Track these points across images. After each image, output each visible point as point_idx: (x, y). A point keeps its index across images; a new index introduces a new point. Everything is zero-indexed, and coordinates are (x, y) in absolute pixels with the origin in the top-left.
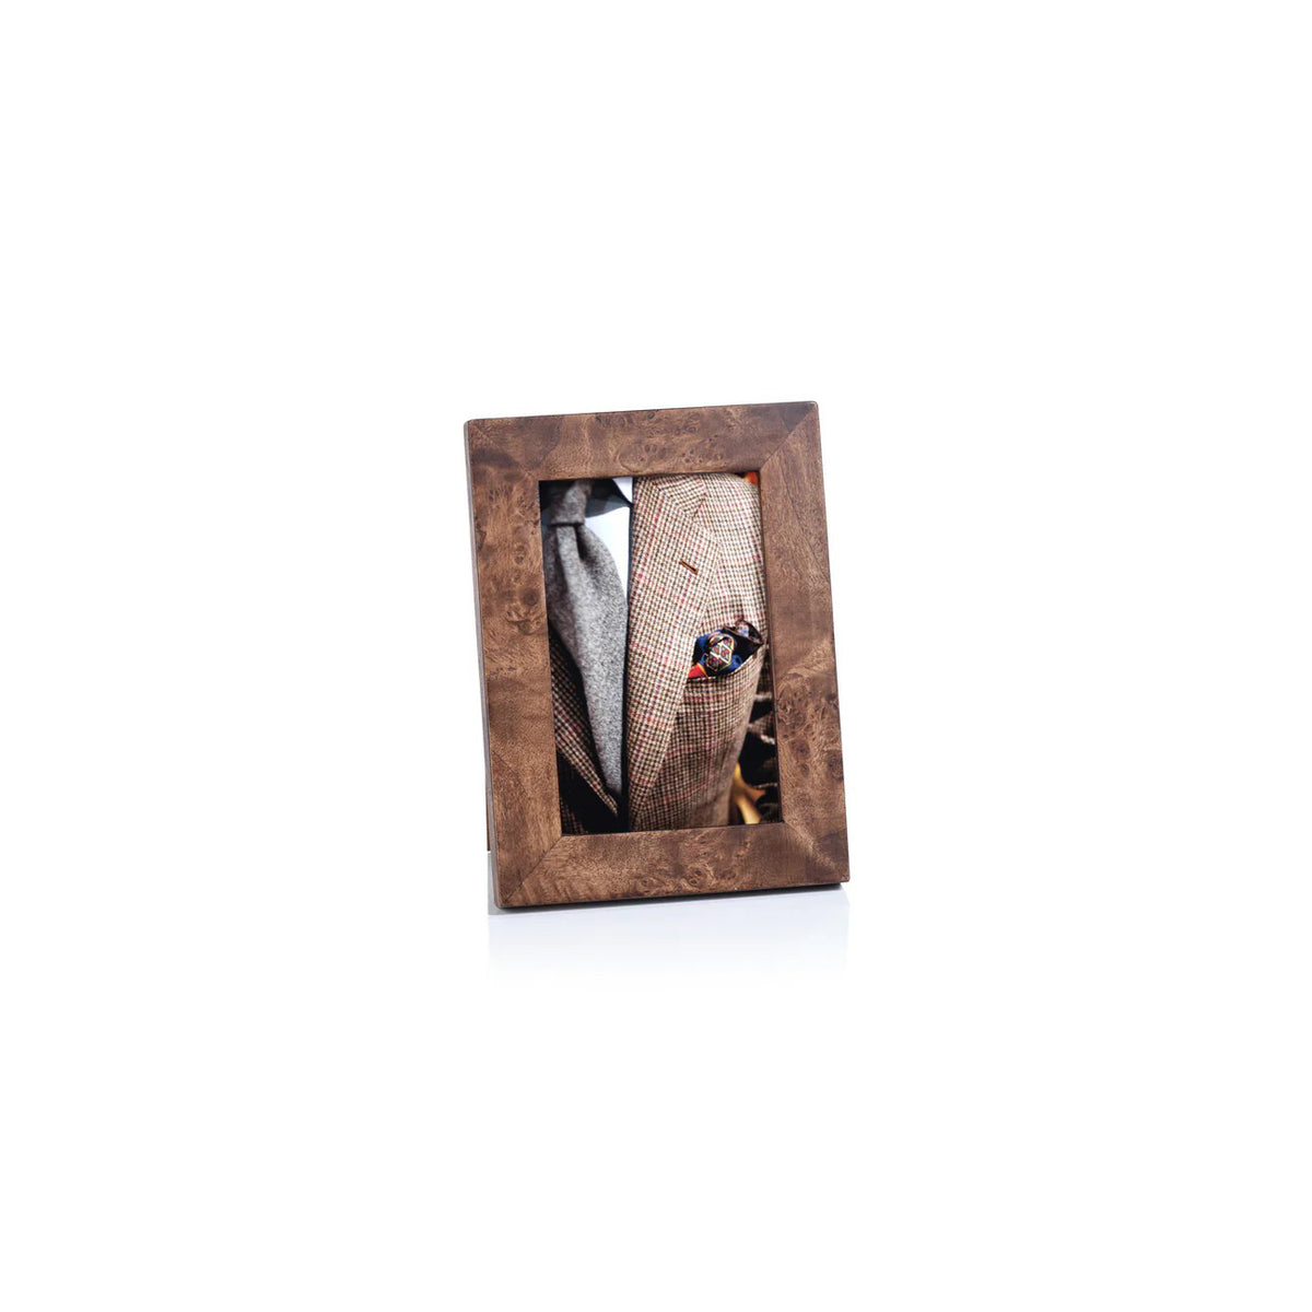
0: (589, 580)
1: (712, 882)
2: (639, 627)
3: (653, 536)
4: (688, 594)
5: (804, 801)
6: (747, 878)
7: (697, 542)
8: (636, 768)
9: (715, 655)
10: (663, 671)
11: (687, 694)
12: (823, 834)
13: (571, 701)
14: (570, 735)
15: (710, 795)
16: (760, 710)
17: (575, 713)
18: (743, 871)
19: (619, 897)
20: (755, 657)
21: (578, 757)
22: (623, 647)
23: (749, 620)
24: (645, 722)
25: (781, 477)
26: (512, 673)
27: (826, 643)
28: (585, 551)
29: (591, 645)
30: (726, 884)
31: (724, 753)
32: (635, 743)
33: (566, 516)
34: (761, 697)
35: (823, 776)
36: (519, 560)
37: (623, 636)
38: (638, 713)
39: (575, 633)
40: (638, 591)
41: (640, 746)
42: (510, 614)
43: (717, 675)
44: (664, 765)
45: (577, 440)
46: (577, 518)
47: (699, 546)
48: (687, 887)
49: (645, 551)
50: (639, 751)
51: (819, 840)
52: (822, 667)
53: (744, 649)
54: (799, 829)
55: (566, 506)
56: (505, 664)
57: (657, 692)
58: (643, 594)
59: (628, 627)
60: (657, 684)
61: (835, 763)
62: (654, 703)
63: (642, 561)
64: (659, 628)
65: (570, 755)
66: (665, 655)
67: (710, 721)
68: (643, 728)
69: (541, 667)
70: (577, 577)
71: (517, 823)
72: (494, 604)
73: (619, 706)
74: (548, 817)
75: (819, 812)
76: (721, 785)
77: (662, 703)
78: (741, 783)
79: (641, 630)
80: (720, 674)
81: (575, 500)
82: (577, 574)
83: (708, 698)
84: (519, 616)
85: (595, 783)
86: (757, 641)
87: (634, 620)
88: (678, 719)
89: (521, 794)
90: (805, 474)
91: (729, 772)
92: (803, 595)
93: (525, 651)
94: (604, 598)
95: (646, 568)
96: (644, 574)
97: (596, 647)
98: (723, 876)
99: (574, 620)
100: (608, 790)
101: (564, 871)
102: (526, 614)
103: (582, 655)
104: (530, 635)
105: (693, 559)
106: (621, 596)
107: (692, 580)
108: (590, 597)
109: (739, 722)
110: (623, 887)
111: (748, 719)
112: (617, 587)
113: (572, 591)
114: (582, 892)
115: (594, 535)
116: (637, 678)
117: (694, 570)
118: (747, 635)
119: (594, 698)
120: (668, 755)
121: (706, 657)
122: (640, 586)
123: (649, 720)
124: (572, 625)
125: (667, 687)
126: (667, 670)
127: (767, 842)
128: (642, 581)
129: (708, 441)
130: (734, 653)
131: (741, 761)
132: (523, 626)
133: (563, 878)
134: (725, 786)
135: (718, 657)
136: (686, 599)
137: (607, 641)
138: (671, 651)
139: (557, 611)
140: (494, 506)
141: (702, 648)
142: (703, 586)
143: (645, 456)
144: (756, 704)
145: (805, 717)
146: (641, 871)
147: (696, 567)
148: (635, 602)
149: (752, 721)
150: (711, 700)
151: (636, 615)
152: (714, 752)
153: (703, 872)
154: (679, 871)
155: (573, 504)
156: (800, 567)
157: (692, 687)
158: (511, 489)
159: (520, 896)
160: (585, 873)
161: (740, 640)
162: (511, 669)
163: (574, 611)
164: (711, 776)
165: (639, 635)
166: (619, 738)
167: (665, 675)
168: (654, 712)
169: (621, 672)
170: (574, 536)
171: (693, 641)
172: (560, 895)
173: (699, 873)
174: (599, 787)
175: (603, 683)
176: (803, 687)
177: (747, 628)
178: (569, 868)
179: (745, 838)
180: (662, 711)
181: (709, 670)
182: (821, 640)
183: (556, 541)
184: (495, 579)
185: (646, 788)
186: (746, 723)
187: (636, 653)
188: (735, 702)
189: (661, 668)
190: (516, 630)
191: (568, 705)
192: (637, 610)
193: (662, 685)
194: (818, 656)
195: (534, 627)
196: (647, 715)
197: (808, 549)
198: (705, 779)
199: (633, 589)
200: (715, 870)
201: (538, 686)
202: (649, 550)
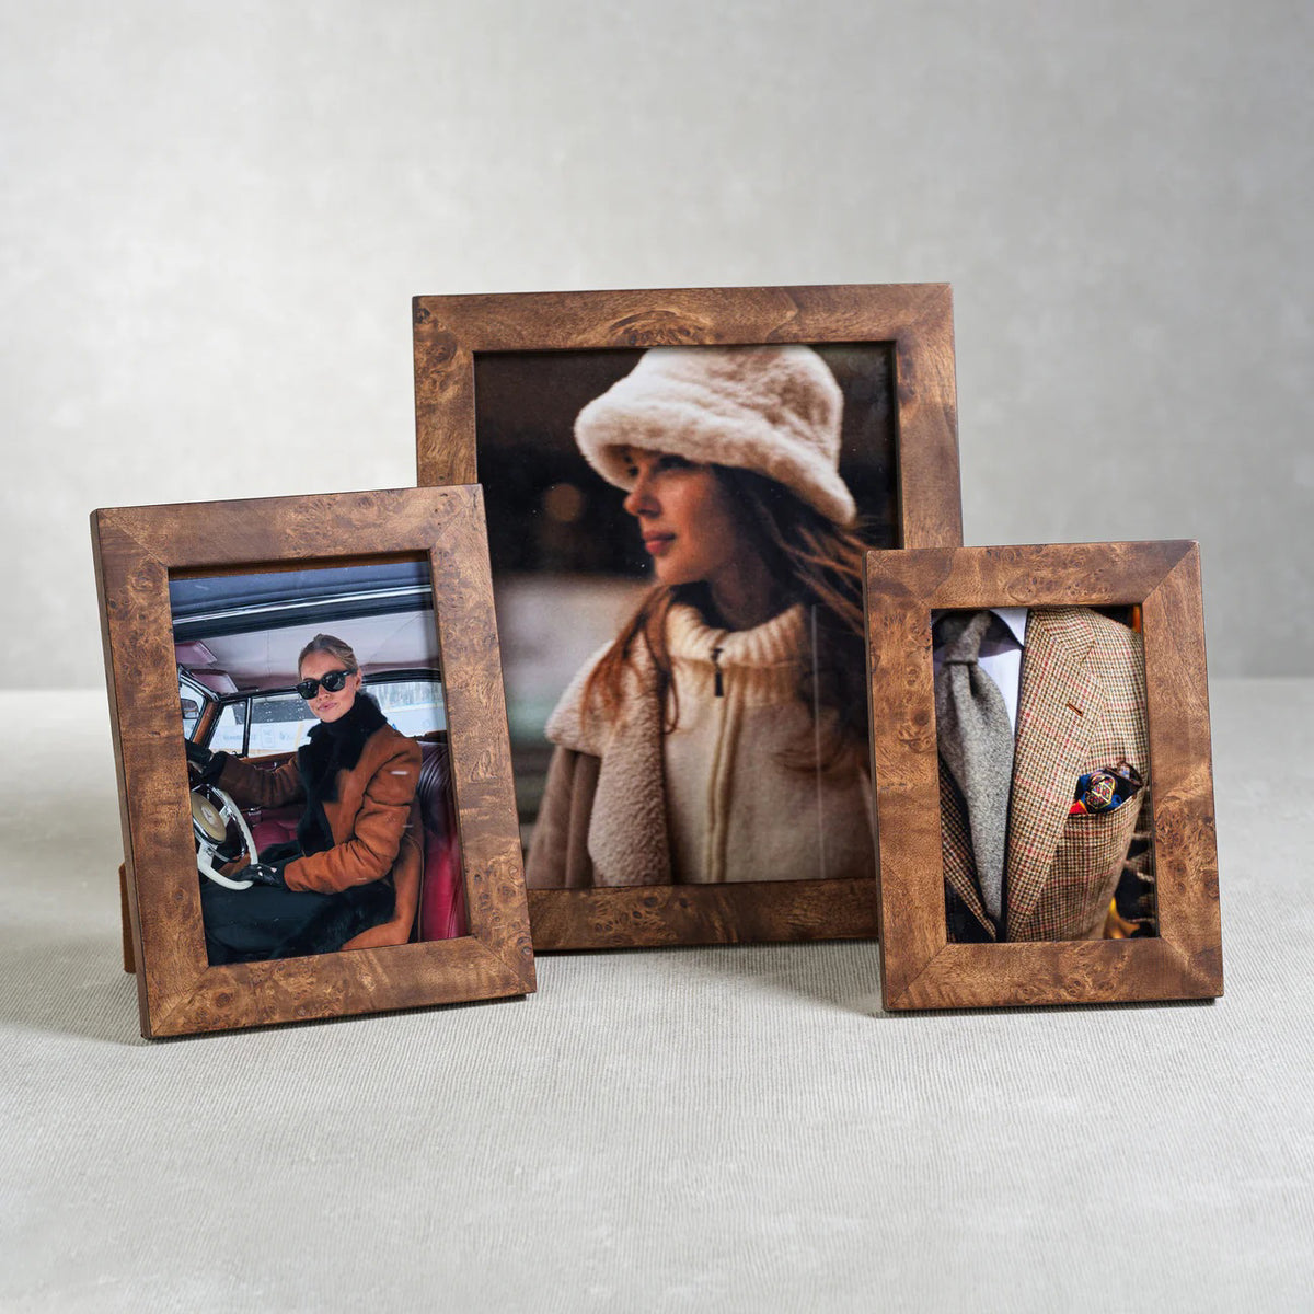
0: (979, 716)
1: (1090, 992)
2: (1025, 763)
3: (1042, 678)
4: (1073, 735)
5: (1181, 918)
6: (1124, 989)
7: (1084, 686)
8: (1015, 896)
9: (1096, 793)
10: (1046, 806)
11: (1067, 829)
12: (1199, 949)
13: (957, 829)
14: (955, 862)
15: (1085, 926)
16: (1138, 848)
17: (960, 841)
18: (1121, 983)
19: (1001, 1004)
20: (1134, 798)
21: (961, 883)
22: (1009, 780)
23: (1130, 762)
24: (1026, 853)
25: (1163, 610)
26: (902, 788)
27: (1203, 768)
28: (976, 688)
29: (978, 777)
30: (1104, 996)
31: (1101, 887)
32: (1016, 873)
33: (960, 654)
34: (1138, 836)
35: (1199, 895)
36: (911, 683)
37: (1008, 770)
38: (1020, 845)
39: (963, 765)
40: (1026, 729)
41: (1021, 875)
42: (902, 734)
43: (1097, 812)
44: (1042, 895)
45: (968, 571)
46: (971, 657)
47: (1086, 691)
48: (1067, 997)
49: (1034, 691)
50: (1019, 880)
51: (1194, 954)
52: (1200, 791)
53: (1123, 790)
54: (1175, 945)
55: (960, 645)
56: (896, 780)
57: (1039, 826)
58: (1030, 732)
59: (1014, 763)
60: (1039, 817)
61: (1211, 883)
62: (1036, 835)
63: (1031, 701)
64: (1044, 765)
65: (953, 880)
66: (1048, 791)
67: (1088, 855)
68: (1024, 858)
69: (930, 784)
70: (968, 712)
71: (905, 931)
72: (887, 723)
73: (1002, 836)
74: (934, 926)
75: (1195, 929)
76: (1096, 917)
77: (1043, 836)
78: (1117, 917)
79: (1026, 766)
80: (1101, 812)
81: (970, 641)
82: (968, 710)
83: (1088, 834)
84: (910, 735)
85: (976, 907)
86: (1137, 782)
87: (1020, 756)
88: (1057, 851)
89: (908, 903)
90: (1185, 607)
91: (1105, 905)
92: (1182, 722)
93: (916, 768)
94: (992, 734)
95: (1034, 708)
96: (1032, 713)
97: (984, 779)
98: (1101, 987)
99: (963, 753)
100: (988, 916)
101: (948, 977)
102: (917, 733)
103: (969, 786)
104: (920, 753)
105: (1079, 702)
106: (1010, 733)
107: (1078, 721)
108: (979, 732)
109: (1117, 857)
110: (1004, 994)
111: (1125, 856)
112: (1006, 725)
113: (962, 725)
114: (966, 998)
115: (986, 675)
116: (1020, 811)
117: (1080, 713)
118: (1127, 777)
119: (979, 827)
120: (1047, 885)
121: (1087, 795)
122: (1028, 725)
123: (1030, 851)
124: (961, 758)
125: (1048, 821)
126: (1049, 805)
127: (1143, 956)
128: (1029, 720)
129: (1093, 575)
130: (1114, 793)
131: (1117, 895)
132: (914, 744)
133: (947, 984)
134: (1101, 918)
135: (1099, 795)
136: (1071, 739)
137: (993, 775)
138: (1054, 788)
139: (947, 743)
140: (888, 632)
141: (1084, 786)
142: (1088, 728)
143: (1032, 587)
144: (1134, 842)
145: (1182, 840)
146: (1022, 980)
147: (1082, 709)
148: (1022, 740)
149: (1129, 858)
150: (1090, 836)
151: (1022, 751)
152: (1091, 886)
153: (1081, 981)
154: (1058, 980)
155: (967, 644)
156: (1180, 696)
157: (1073, 823)
158: (905, 616)
159: (906, 1000)
160: (968, 980)
161: (1120, 780)
162: (901, 784)
163: (964, 744)
164: (1088, 908)
165: (1024, 771)
166: (1000, 866)
167: (1047, 810)
168: (1035, 844)
169: (1005, 804)
170: (967, 674)
171: (1075, 779)
172: (944, 1000)
173: (1078, 983)
174: (979, 912)
175: (987, 813)
176: (1181, 810)
177: (1128, 770)
178: (954, 975)
179: (1122, 951)
180: (1042, 843)
181: (1088, 806)
182: (1200, 764)
183: (950, 678)
184: (888, 700)
185: (1024, 915)
186: (1123, 859)
187: (1020, 787)
188: (1113, 839)
189: (1044, 803)
190: (907, 748)
191: (953, 832)
192: (1024, 747)
193: (1044, 819)
194: (1196, 780)
195: (924, 746)
196: (1028, 847)
197: (1187, 678)
198: (1081, 911)
199: (1021, 727)
200: (1094, 981)
201: (926, 801)
202: (1037, 691)
